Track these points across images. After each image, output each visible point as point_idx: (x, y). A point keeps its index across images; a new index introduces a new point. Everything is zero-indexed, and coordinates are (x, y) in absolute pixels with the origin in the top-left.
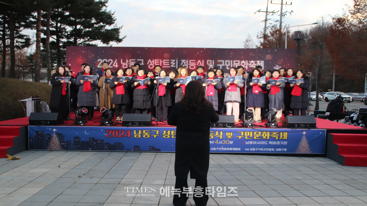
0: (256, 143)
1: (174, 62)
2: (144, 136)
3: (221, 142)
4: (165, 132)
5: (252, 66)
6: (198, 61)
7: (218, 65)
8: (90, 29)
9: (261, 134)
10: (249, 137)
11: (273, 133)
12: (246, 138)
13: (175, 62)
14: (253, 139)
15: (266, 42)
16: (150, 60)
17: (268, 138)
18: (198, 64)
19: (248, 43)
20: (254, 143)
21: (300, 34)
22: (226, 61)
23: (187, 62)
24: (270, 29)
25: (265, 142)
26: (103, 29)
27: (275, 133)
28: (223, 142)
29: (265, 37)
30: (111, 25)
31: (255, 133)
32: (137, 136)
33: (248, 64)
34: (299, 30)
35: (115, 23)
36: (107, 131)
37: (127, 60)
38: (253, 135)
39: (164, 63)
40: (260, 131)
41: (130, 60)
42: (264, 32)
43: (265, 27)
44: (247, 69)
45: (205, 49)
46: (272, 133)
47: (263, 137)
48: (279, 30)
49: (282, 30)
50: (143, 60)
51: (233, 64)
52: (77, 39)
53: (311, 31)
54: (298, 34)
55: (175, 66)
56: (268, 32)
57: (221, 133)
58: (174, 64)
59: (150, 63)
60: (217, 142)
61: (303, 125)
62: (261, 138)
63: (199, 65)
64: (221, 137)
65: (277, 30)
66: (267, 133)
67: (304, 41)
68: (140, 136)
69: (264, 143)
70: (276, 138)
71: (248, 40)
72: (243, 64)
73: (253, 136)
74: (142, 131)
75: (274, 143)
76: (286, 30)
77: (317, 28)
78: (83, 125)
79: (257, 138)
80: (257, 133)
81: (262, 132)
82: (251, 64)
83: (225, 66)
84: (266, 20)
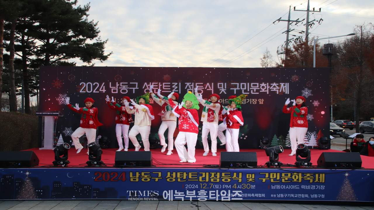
0: (285, 187)
1: (175, 86)
2: (143, 180)
3: (240, 186)
4: (169, 174)
5: (275, 90)
6: (206, 84)
7: (231, 89)
9: (291, 176)
10: (275, 179)
11: (306, 175)
12: (272, 181)
13: (178, 85)
14: (280, 183)
15: (289, 58)
16: (146, 84)
17: (300, 181)
18: (206, 88)
19: (266, 59)
20: (282, 187)
21: (332, 48)
22: (241, 84)
23: (193, 85)
24: (293, 42)
25: (296, 186)
27: (308, 175)
28: (242, 186)
29: (287, 52)
30: (93, 38)
31: (283, 175)
32: (134, 180)
33: (269, 87)
34: (330, 43)
36: (96, 174)
37: (117, 83)
39: (164, 86)
40: (289, 172)
41: (121, 83)
42: (285, 46)
43: (288, 40)
44: (268, 93)
45: (215, 69)
46: (304, 174)
47: (293, 180)
48: (306, 44)
49: (309, 43)
50: (137, 83)
51: (250, 87)
53: (345, 44)
54: (329, 48)
55: (177, 91)
56: (291, 46)
57: (240, 174)
58: (176, 87)
59: (146, 87)
60: (235, 186)
61: (345, 165)
62: (291, 181)
63: (207, 90)
64: (240, 181)
65: (303, 43)
66: (298, 175)
67: (337, 56)
68: (137, 180)
69: (295, 188)
70: (310, 180)
71: (266, 56)
72: (263, 87)
73: (281, 179)
74: (140, 173)
75: (308, 187)
76: (314, 43)
77: (352, 40)
78: (65, 167)
79: (285, 180)
80: (286, 175)
81: (293, 174)
82: (273, 87)
83: (241, 91)
84: (288, 31)
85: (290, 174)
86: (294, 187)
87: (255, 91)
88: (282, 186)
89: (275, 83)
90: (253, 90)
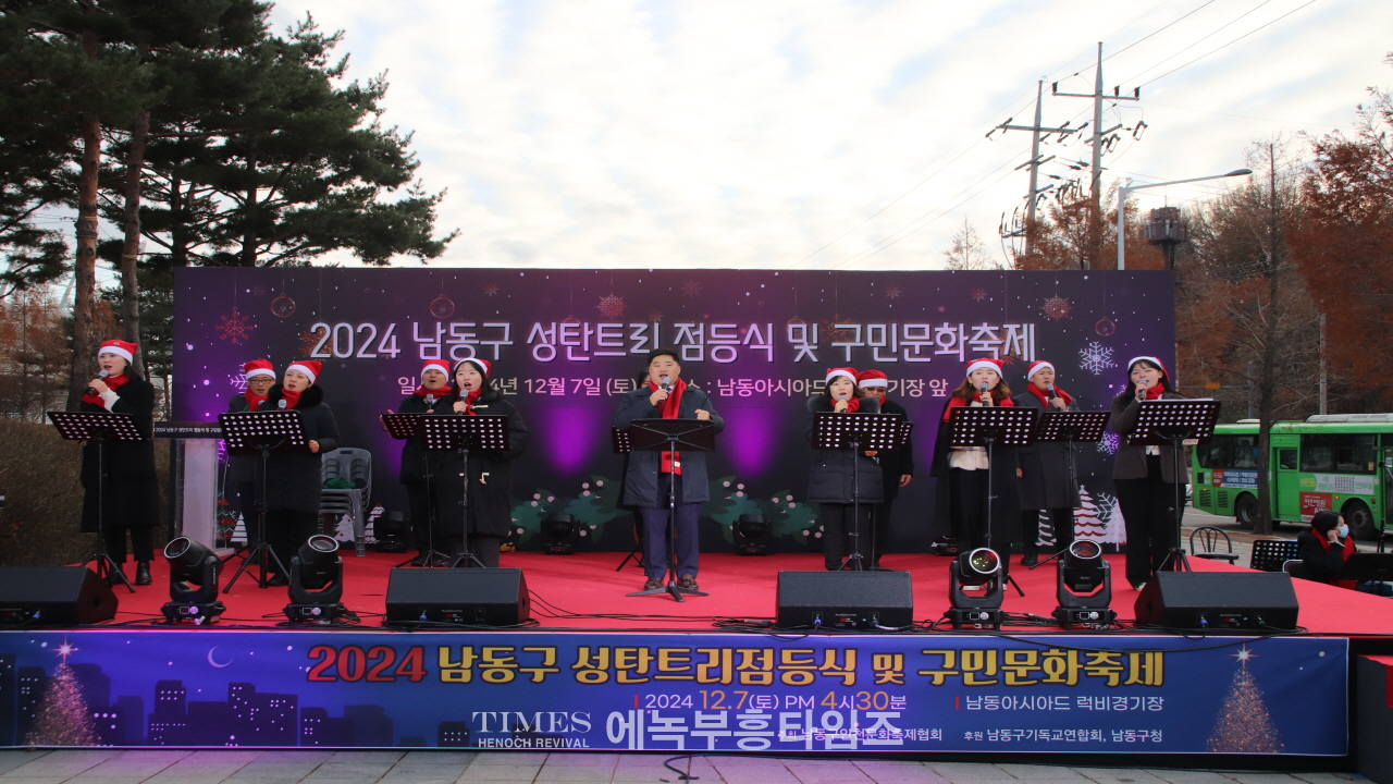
0: (1015, 702)
2: (487, 676)
3: (849, 700)
4: (584, 652)
5: (986, 349)
6: (748, 328)
7: (834, 344)
8: (313, 205)
9: (1040, 662)
10: (980, 674)
11: (1095, 658)
12: (969, 679)
13: (648, 333)
14: (999, 686)
17: (1072, 680)
18: (746, 342)
19: (964, 255)
20: (1007, 703)
21: (1176, 222)
22: (870, 327)
23: (700, 332)
24: (1051, 198)
25: (1059, 701)
26: (365, 203)
27: (1102, 657)
28: (857, 700)
29: (1033, 229)
30: (396, 187)
31: (1010, 657)
33: (967, 338)
34: (1169, 205)
35: (415, 180)
36: (315, 653)
37: (439, 324)
38: (998, 667)
39: (601, 335)
40: (1031, 645)
41: (453, 325)
42: (1027, 212)
43: (1034, 191)
45: (777, 273)
47: (1048, 676)
48: (1093, 203)
49: (1102, 200)
51: (900, 337)
52: (257, 245)
54: (1168, 221)
56: (1045, 212)
61: (1236, 618)
62: (1040, 681)
64: (850, 680)
65: (1082, 199)
66: (1065, 658)
67: (1192, 247)
68: (466, 677)
69: (1054, 706)
70: (1108, 677)
71: (963, 244)
72: (946, 338)
73: (1001, 673)
74: (478, 652)
75: (1102, 704)
79: (1017, 679)
80: (1019, 657)
81: (1044, 654)
82: (979, 339)
83: (867, 350)
84: (1035, 163)
85: (1035, 653)
86: (1050, 702)
87: (917, 351)
88: (1007, 701)
89: (985, 324)
90: (911, 348)
